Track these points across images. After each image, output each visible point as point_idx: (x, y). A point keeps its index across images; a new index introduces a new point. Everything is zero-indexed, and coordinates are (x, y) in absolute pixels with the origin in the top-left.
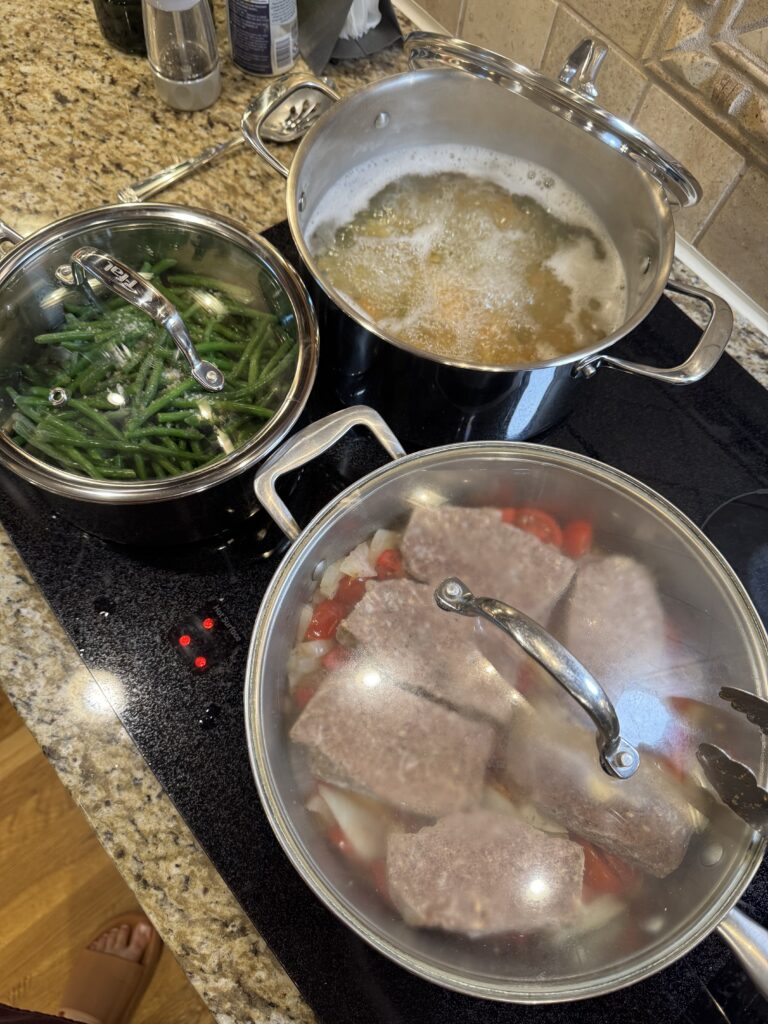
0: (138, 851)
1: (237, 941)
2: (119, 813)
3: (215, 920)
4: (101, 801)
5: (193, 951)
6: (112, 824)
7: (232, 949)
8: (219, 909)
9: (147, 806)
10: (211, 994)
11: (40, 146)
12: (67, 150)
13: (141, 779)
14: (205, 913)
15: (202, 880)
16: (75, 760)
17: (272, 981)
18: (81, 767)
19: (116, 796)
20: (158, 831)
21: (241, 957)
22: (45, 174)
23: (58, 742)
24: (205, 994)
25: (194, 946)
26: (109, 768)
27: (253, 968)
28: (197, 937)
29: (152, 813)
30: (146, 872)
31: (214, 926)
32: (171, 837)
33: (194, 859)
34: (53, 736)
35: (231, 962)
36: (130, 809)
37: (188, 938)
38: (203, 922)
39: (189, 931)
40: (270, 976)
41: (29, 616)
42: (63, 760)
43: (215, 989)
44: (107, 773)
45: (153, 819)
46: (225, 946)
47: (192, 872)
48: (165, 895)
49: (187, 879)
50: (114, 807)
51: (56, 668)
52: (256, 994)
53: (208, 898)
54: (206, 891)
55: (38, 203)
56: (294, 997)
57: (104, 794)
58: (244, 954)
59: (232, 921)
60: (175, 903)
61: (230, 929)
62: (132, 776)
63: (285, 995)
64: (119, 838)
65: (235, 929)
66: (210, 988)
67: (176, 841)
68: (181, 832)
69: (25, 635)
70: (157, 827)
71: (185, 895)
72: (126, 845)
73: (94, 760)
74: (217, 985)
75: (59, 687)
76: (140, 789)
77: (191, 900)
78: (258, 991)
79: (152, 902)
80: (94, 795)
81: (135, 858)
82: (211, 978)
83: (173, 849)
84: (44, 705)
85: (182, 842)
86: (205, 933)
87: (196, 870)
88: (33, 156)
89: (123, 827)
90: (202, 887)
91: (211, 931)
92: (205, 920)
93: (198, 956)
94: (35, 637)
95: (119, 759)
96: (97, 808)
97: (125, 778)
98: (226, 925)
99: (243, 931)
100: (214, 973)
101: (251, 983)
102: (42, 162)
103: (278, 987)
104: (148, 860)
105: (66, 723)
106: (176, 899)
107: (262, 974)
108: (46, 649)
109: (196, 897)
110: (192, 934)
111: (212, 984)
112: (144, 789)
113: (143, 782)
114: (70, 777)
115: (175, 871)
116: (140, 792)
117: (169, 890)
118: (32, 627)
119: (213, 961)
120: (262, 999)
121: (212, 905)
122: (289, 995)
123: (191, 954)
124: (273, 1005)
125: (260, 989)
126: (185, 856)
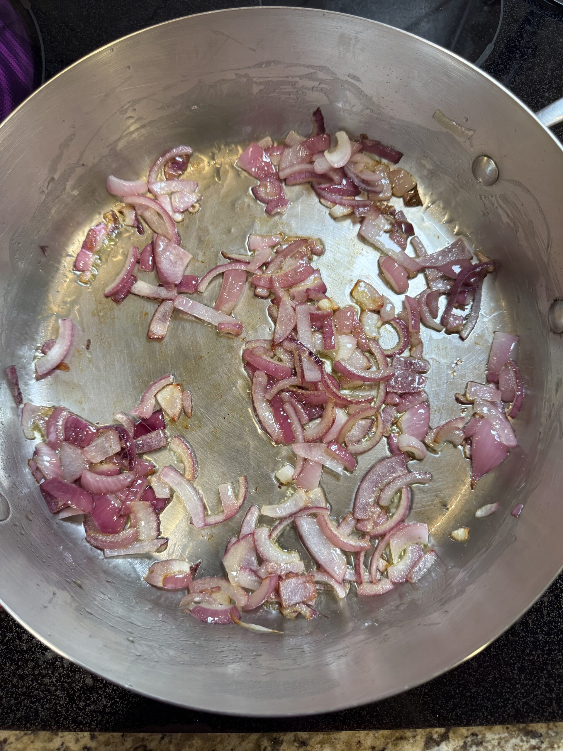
13: (63, 744)
17: (338, 746)
33: (178, 744)
63: (359, 742)
68: (143, 739)
103: (348, 744)
122: (362, 738)
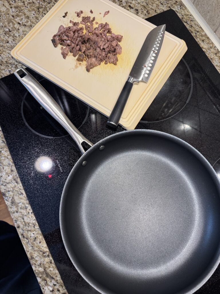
0: (23, 227)
1: (46, 258)
2: (20, 215)
3: (41, 251)
4: (15, 211)
5: (34, 258)
6: (17, 218)
7: (45, 260)
8: (43, 248)
9: (28, 215)
10: (37, 271)
11: (30, 3)
12: (37, 5)
14: (39, 249)
15: (40, 239)
16: (10, 198)
18: (11, 200)
19: (20, 210)
20: (30, 223)
21: (46, 263)
22: (29, 12)
23: (6, 192)
24: (35, 271)
25: (34, 257)
26: (19, 202)
27: (49, 267)
28: (35, 255)
29: (29, 217)
30: (24, 233)
31: (41, 253)
32: (33, 225)
34: (5, 190)
35: (44, 264)
36: (23, 215)
37: (33, 254)
38: (38, 251)
39: (33, 253)
40: (54, 270)
41: (4, 153)
42: (7, 197)
43: (38, 270)
44: (18, 203)
45: (29, 219)
46: (43, 259)
47: (37, 236)
48: (29, 241)
49: (35, 238)
50: (19, 213)
51: (9, 170)
52: (49, 274)
53: (40, 245)
54: (40, 242)
55: (26, 22)
56: (60, 277)
57: (17, 209)
58: (48, 262)
59: (46, 252)
60: (31, 244)
61: (45, 255)
62: (25, 206)
64: (19, 223)
65: (46, 255)
66: (37, 270)
67: (34, 227)
69: (2, 159)
70: (30, 222)
71: (34, 242)
72: (20, 225)
73: (15, 199)
74: (39, 269)
75: (9, 176)
76: (27, 210)
77: (36, 244)
78: (50, 274)
79: (25, 242)
80: (14, 209)
81: (22, 229)
82: (37, 267)
83: (33, 229)
84: (4, 180)
85: (36, 227)
86: (38, 254)
87: (38, 236)
88: (27, 6)
89: (20, 220)
90: (39, 241)
91: (40, 254)
92: (39, 251)
93: (35, 260)
94: (4, 160)
95: (22, 200)
96: (14, 213)
97: (23, 206)
98: (44, 253)
99: (48, 256)
100: (39, 266)
101: (48, 271)
102: (29, 9)
104: (25, 230)
105: (9, 187)
106: (31, 243)
107: (52, 269)
108: (7, 164)
109: (37, 243)
110: (34, 254)
111: (37, 268)
112: (28, 210)
113: (28, 208)
114: (8, 202)
115: (32, 235)
116: (27, 211)
117: (30, 240)
118: (4, 157)
119: (39, 262)
120: (51, 276)
121: (41, 247)
123: (33, 259)
124: (53, 278)
125: (50, 273)
126: (36, 231)
